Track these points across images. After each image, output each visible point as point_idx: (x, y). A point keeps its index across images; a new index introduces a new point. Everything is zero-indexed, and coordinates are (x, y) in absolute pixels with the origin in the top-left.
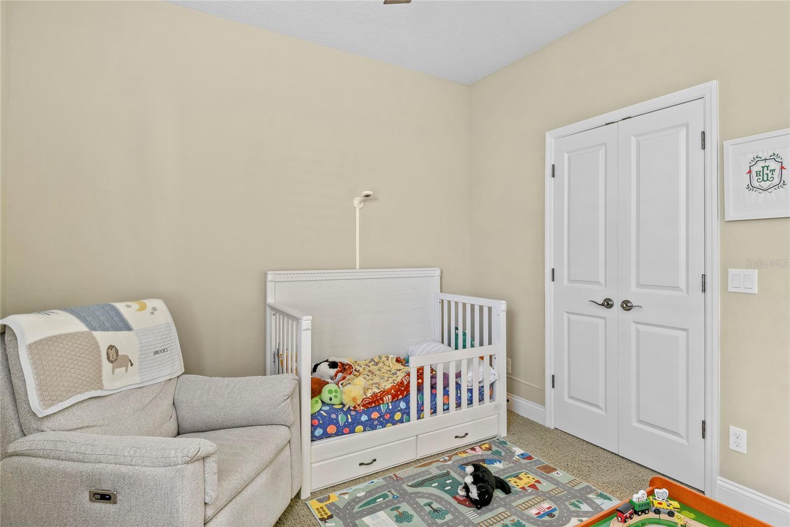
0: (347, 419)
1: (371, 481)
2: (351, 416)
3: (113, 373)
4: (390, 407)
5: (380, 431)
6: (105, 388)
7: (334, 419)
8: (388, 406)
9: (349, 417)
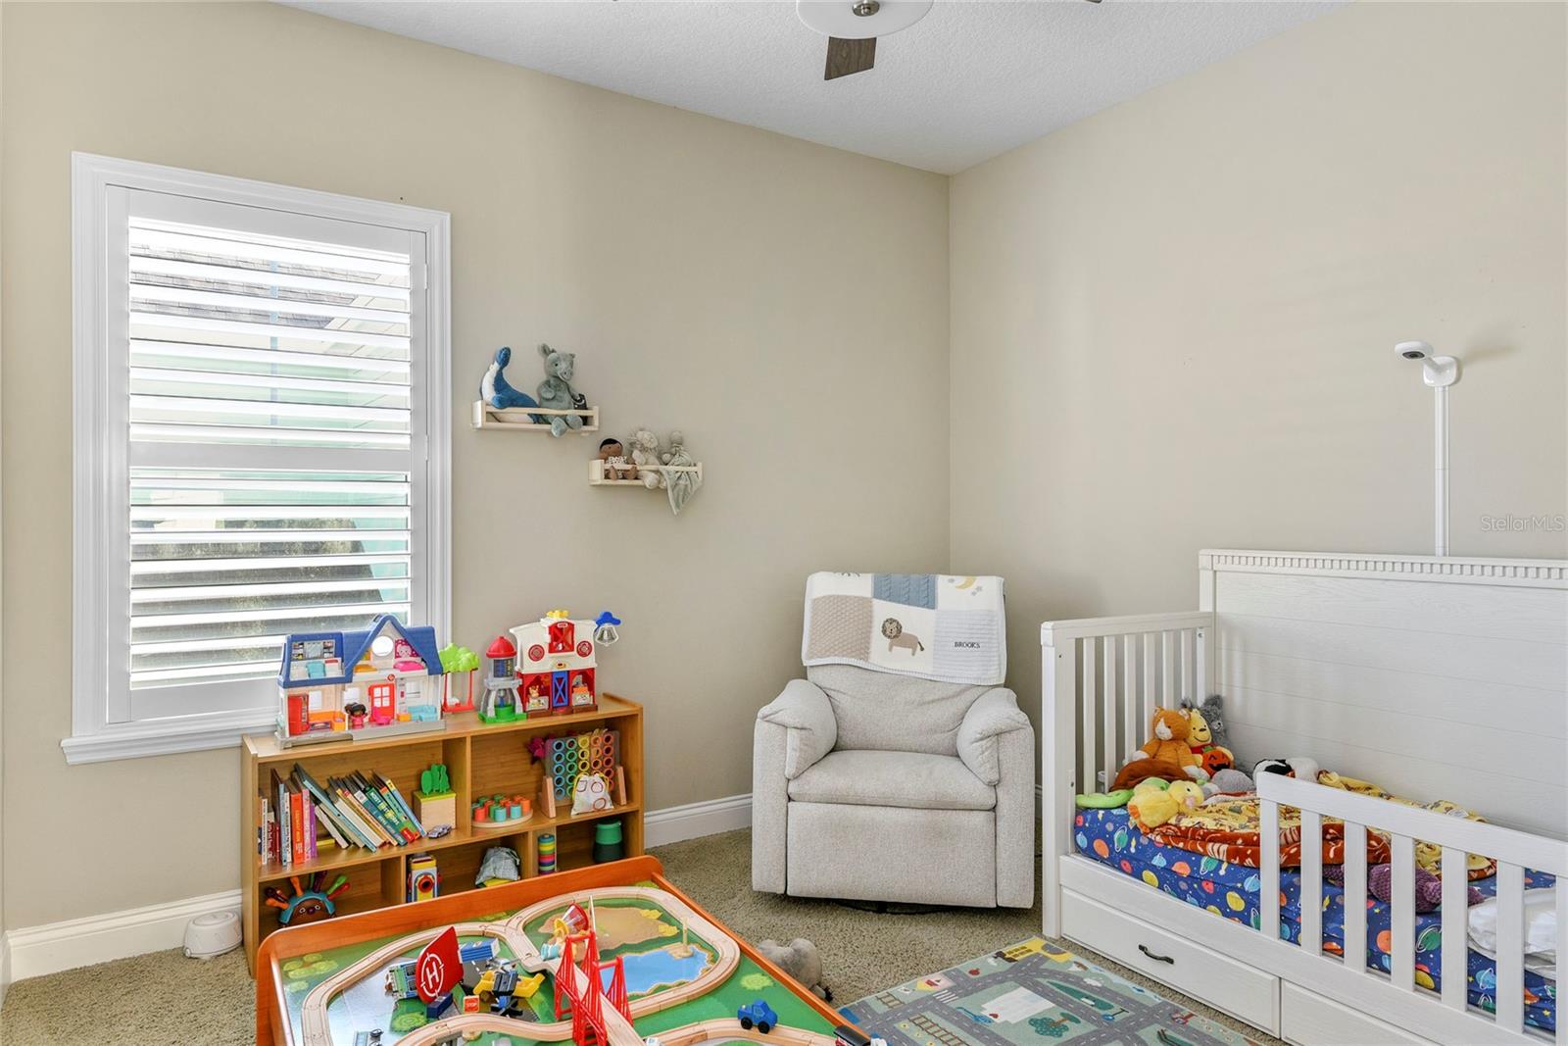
0: (1129, 845)
1: (1139, 988)
2: (1138, 843)
3: (890, 649)
4: (1222, 872)
5: (1190, 908)
6: (870, 661)
7: (1108, 833)
8: (1219, 867)
9: (1133, 843)
